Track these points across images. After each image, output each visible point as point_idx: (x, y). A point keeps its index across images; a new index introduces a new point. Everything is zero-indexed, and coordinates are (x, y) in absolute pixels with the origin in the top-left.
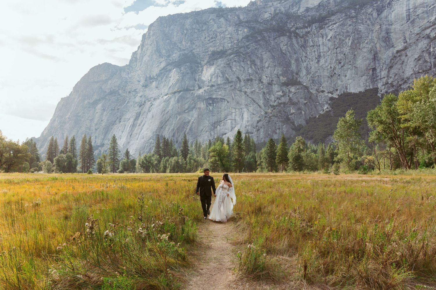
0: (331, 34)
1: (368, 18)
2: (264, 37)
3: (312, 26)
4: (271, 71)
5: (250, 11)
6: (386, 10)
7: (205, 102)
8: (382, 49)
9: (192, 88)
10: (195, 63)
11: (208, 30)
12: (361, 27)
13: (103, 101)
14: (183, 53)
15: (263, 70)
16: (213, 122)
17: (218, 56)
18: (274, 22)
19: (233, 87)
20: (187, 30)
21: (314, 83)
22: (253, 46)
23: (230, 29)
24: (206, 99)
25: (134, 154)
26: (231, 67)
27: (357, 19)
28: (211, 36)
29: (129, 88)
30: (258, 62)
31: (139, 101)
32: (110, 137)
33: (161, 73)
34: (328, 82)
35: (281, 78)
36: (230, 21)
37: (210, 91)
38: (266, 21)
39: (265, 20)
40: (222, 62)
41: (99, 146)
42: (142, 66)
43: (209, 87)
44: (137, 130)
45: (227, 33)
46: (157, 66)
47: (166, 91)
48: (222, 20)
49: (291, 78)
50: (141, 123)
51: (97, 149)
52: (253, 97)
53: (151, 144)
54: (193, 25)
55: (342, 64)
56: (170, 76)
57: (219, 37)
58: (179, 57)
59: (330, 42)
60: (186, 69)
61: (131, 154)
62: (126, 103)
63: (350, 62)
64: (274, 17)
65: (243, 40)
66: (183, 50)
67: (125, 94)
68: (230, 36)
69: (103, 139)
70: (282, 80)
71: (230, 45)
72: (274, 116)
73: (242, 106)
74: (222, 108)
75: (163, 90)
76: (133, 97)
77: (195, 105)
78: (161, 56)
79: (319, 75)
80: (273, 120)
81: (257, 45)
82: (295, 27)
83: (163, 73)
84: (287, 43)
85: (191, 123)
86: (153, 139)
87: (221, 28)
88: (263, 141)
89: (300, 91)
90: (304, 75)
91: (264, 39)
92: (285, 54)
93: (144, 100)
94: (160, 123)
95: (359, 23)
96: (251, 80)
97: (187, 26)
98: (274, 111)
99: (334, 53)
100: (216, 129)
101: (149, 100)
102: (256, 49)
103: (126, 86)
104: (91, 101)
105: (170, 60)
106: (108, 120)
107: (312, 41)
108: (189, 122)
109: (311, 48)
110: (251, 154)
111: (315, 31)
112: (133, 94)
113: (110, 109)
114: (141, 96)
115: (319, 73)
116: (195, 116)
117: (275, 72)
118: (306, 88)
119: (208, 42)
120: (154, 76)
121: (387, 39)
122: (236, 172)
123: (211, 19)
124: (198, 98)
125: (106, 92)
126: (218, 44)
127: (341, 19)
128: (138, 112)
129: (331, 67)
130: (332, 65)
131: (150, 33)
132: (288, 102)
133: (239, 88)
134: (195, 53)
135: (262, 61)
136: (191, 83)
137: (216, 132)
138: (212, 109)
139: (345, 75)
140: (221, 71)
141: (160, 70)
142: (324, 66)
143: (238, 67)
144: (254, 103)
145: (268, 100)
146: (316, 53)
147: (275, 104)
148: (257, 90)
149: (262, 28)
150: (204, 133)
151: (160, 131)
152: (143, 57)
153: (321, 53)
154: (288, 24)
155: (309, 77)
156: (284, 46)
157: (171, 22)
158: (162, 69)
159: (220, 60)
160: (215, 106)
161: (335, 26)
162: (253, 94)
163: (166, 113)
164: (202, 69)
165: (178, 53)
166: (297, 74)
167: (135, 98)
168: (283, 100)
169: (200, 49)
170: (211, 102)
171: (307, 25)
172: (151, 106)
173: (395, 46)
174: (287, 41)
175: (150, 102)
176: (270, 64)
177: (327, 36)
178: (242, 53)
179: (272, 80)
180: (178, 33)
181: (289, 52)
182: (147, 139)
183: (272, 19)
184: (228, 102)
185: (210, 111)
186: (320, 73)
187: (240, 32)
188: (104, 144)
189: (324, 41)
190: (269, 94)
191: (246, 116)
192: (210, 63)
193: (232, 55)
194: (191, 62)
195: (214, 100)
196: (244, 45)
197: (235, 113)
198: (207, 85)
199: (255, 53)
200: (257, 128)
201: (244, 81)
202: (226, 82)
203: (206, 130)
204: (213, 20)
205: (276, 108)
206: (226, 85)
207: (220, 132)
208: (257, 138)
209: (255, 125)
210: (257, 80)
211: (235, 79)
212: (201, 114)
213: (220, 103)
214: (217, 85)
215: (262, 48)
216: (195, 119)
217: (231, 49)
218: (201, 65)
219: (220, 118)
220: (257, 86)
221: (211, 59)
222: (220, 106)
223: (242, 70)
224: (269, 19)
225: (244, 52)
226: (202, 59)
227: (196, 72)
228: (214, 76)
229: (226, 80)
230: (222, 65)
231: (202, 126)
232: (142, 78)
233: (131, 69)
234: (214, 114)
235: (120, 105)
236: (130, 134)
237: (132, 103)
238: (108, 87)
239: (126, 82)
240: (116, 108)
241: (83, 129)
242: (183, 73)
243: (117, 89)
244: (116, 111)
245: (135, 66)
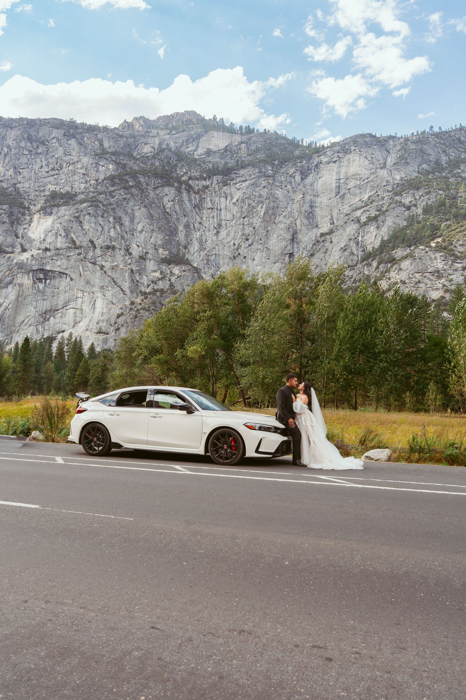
0: (238, 195)
1: (288, 181)
2: (139, 182)
3: (213, 178)
4: (146, 238)
5: (121, 136)
6: (312, 175)
7: (31, 274)
8: (304, 228)
9: (10, 250)
10: (20, 207)
12: (279, 193)
15: (133, 235)
16: (44, 311)
17: (62, 201)
18: (158, 163)
19: (82, 256)
20: (9, 147)
21: (209, 264)
22: (120, 194)
23: (85, 160)
24: (34, 271)
26: (81, 222)
27: (274, 179)
28: (51, 166)
30: (126, 221)
34: (228, 265)
35: (161, 250)
36: (86, 148)
37: (41, 258)
38: (145, 158)
39: (143, 156)
40: (67, 213)
43: (41, 251)
45: (79, 166)
48: (73, 142)
49: (175, 253)
52: (114, 276)
54: (21, 141)
55: (250, 241)
57: (65, 170)
59: (236, 207)
63: (261, 240)
64: (158, 154)
65: (105, 182)
68: (84, 172)
70: (162, 255)
71: (83, 186)
72: (144, 309)
73: (96, 289)
74: (61, 289)
77: (13, 279)
79: (217, 253)
80: (143, 316)
81: (126, 194)
82: (188, 175)
84: (174, 198)
85: (2, 309)
89: (187, 274)
90: (195, 250)
91: (138, 185)
92: (170, 215)
95: (276, 186)
96: (113, 248)
98: (145, 301)
99: (240, 224)
100: (47, 323)
102: (125, 199)
107: (211, 201)
109: (209, 211)
111: (217, 187)
115: (217, 251)
116: (12, 296)
117: (152, 240)
118: (197, 270)
119: (46, 175)
121: (311, 215)
123: (53, 138)
124: (19, 268)
126: (63, 181)
127: (253, 177)
129: (234, 244)
130: (237, 241)
132: (168, 289)
133: (91, 259)
134: (21, 189)
135: (132, 218)
136: (9, 240)
137: (46, 327)
138: (44, 288)
139: (252, 258)
140: (64, 227)
142: (225, 241)
143: (93, 225)
144: (115, 286)
145: (136, 283)
146: (215, 220)
147: (148, 290)
148: (121, 265)
149: (137, 168)
150: (26, 327)
153: (223, 221)
154: (178, 169)
155: (203, 254)
156: (169, 201)
159: (64, 207)
160: (49, 284)
161: (244, 184)
162: (114, 271)
164: (31, 219)
166: (186, 247)
168: (161, 285)
170: (42, 276)
171: (205, 176)
173: (320, 226)
174: (174, 195)
176: (145, 227)
177: (232, 198)
178: (102, 202)
179: (147, 253)
181: (175, 212)
183: (154, 157)
184: (72, 279)
185: (39, 291)
186: (219, 251)
187: (101, 168)
189: (228, 203)
190: (140, 274)
191: (100, 304)
192: (46, 211)
193: (84, 203)
194: (11, 204)
195: (47, 274)
196: (106, 191)
197: (82, 298)
198: (37, 246)
199: (123, 205)
200: (116, 325)
201: (100, 248)
202: (70, 246)
203: (30, 322)
204: (58, 139)
205: (149, 296)
206: (70, 251)
207: (55, 328)
208: (114, 342)
209: (114, 320)
210: (123, 249)
211: (87, 242)
212: (22, 294)
213: (57, 280)
214: (55, 250)
215: (135, 199)
216: (11, 302)
217: (84, 192)
218: (29, 211)
219: (55, 304)
220: (122, 258)
221: (48, 204)
222: (57, 285)
223: (99, 230)
224: (150, 156)
225: (105, 201)
226: (32, 202)
227: (20, 222)
228: (50, 233)
229: (72, 243)
230: (66, 217)
231: (22, 316)
234: (45, 298)
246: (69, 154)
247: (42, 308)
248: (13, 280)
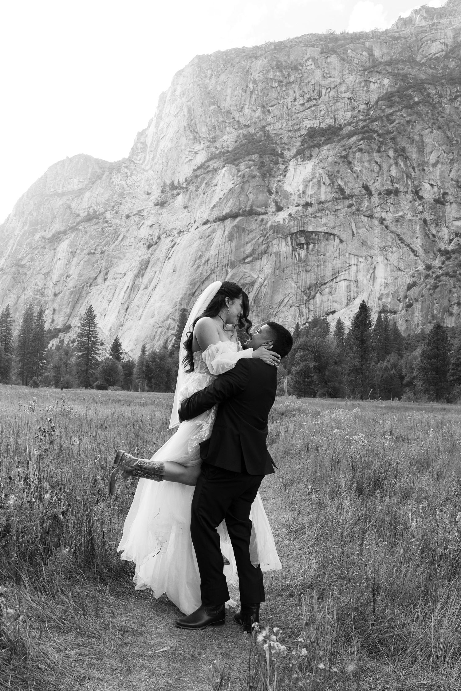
2: (428, 95)
4: (442, 172)
5: (399, 38)
7: (289, 239)
9: (262, 210)
10: (271, 154)
11: (301, 81)
13: (73, 235)
14: (245, 133)
15: (424, 170)
16: (308, 286)
17: (323, 139)
18: (453, 63)
19: (354, 208)
20: (255, 82)
22: (402, 116)
23: (351, 79)
24: (292, 234)
25: (132, 351)
26: (350, 163)
28: (307, 96)
29: (127, 207)
30: (413, 152)
31: (147, 236)
32: (82, 310)
33: (197, 177)
36: (350, 63)
37: (301, 217)
38: (433, 61)
39: (430, 59)
40: (331, 153)
41: (59, 331)
42: (156, 160)
43: (300, 208)
44: (141, 298)
45: (343, 88)
46: (187, 160)
47: (205, 217)
48: (333, 59)
50: (150, 282)
51: (55, 336)
52: (399, 231)
53: (168, 329)
54: (268, 71)
56: (215, 182)
57: (324, 98)
58: (236, 142)
60: (250, 168)
61: (126, 351)
62: (120, 239)
64: (452, 51)
65: (380, 103)
66: (245, 126)
67: (117, 221)
68: (350, 96)
69: (70, 316)
71: (349, 114)
72: (447, 274)
73: (376, 251)
74: (328, 255)
75: (199, 212)
76: (135, 227)
77: (268, 247)
78: (196, 139)
80: (446, 285)
81: (411, 115)
83: (200, 175)
85: (256, 286)
86: (174, 320)
87: (330, 77)
88: (419, 330)
91: (427, 100)
93: (156, 234)
94: (190, 284)
96: (397, 192)
97: (256, 75)
98: (447, 263)
100: (312, 301)
101: (169, 233)
102: (408, 122)
103: (121, 204)
104: (48, 235)
105: (216, 148)
106: (80, 275)
108: (253, 283)
110: (392, 358)
112: (135, 221)
113: (86, 252)
114: (151, 226)
116: (268, 270)
117: (453, 174)
119: (301, 109)
120: (181, 182)
122: (354, 398)
123: (308, 59)
124: (274, 232)
125: (78, 215)
126: (323, 112)
128: (143, 260)
131: (175, 91)
133: (367, 211)
134: (272, 132)
135: (421, 147)
136: (261, 197)
137: (312, 308)
138: (306, 255)
140: (329, 172)
141: (195, 170)
143: (366, 164)
144: (401, 245)
145: (432, 238)
147: (450, 248)
148: (409, 215)
149: (423, 76)
150: (286, 308)
151: (189, 302)
152: (158, 142)
157: (222, 66)
158: (199, 168)
159: (327, 147)
160: (312, 250)
162: (399, 224)
163: (204, 264)
164: (286, 167)
165: (235, 133)
167: (139, 228)
169: (282, 124)
170: (303, 240)
172: (173, 247)
175: (170, 239)
176: (441, 157)
178: (376, 132)
179: (445, 194)
180: (235, 90)
182: (161, 319)
183: (447, 57)
184: (341, 241)
185: (300, 260)
187: (372, 86)
188: (70, 327)
190: (437, 225)
191: (381, 272)
192: (304, 155)
193: (353, 136)
194: (261, 151)
195: (310, 237)
196: (382, 115)
197: (357, 265)
198: (295, 202)
199: (406, 131)
200: (407, 300)
201: (378, 195)
202: (337, 196)
203: (291, 302)
204: (314, 59)
205: (453, 256)
206: (338, 204)
207: (322, 308)
208: (405, 325)
209: (403, 293)
210: (410, 192)
211: (360, 189)
212: (280, 266)
213: (323, 244)
214: (318, 204)
215: (423, 120)
216: (267, 277)
217: (352, 123)
218: (283, 158)
219: (322, 275)
220: (410, 205)
221: (306, 145)
222: (322, 250)
223: (375, 170)
224: (441, 56)
225: (380, 129)
226: (286, 146)
227: (273, 173)
228: (311, 183)
229: (339, 192)
230: (330, 159)
231: (280, 294)
232: (154, 187)
233: (133, 167)
234: (309, 268)
235: (108, 244)
236: (126, 307)
237: (132, 240)
238: (85, 205)
239: (122, 195)
240: (99, 251)
241: (29, 293)
242: (244, 176)
243: (102, 210)
244: (98, 256)
245: (141, 162)
246: (329, 75)
247: (306, 282)
248: (267, 249)
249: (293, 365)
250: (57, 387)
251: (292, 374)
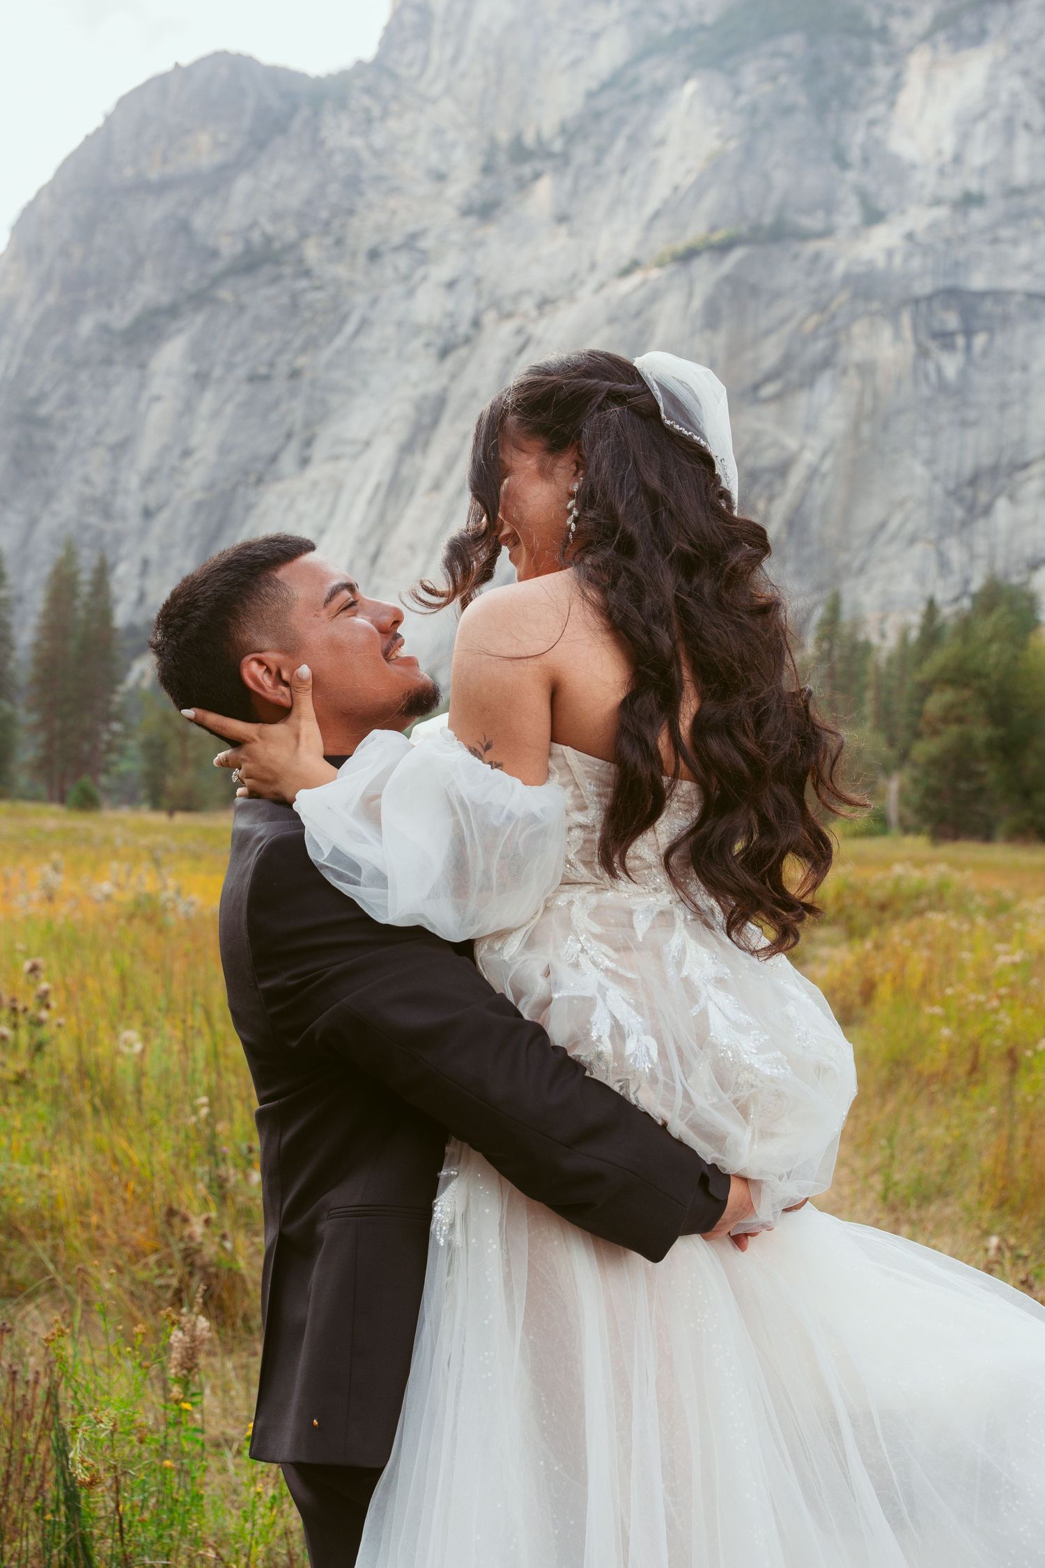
7: (906, 319)
9: (813, 222)
10: (849, 31)
13: (199, 320)
16: (968, 469)
24: (916, 301)
29: (370, 222)
33: (598, 116)
37: (948, 241)
42: (464, 63)
43: (942, 212)
46: (566, 59)
47: (627, 248)
56: (658, 130)
60: (774, 78)
62: (350, 328)
67: (340, 271)
74: (1036, 367)
75: (605, 233)
76: (399, 289)
77: (835, 347)
83: (607, 111)
85: (796, 477)
93: (468, 308)
100: (981, 525)
101: (508, 306)
103: (351, 212)
104: (122, 318)
105: (662, 16)
106: (224, 450)
108: (782, 470)
112: (396, 269)
113: (242, 372)
114: (451, 285)
116: (834, 423)
120: (546, 134)
124: (855, 294)
125: (214, 254)
128: (425, 397)
136: (813, 179)
137: (981, 545)
138: (963, 373)
141: (591, 95)
150: (896, 546)
158: (606, 86)
160: (985, 353)
164: (898, 74)
167: (411, 293)
170: (952, 321)
175: (509, 327)
185: (943, 387)
192: (959, 29)
194: (814, 23)
195: (976, 309)
198: (928, 192)
203: (910, 527)
207: (1016, 544)
212: (874, 409)
213: (1021, 331)
214: (1005, 196)
216: (833, 447)
218: (887, 44)
219: (1015, 438)
222: (1019, 351)
227: (854, 97)
228: (981, 129)
231: (876, 502)
232: (458, 155)
233: (387, 88)
234: (972, 414)
235: (311, 345)
236: (371, 548)
237: (390, 330)
238: (235, 218)
239: (353, 184)
240: (282, 369)
241: (66, 507)
242: (753, 110)
243: (291, 233)
244: (280, 386)
245: (415, 70)
247: (961, 461)
248: (834, 352)
249: (918, 735)
250: (156, 805)
251: (915, 765)
